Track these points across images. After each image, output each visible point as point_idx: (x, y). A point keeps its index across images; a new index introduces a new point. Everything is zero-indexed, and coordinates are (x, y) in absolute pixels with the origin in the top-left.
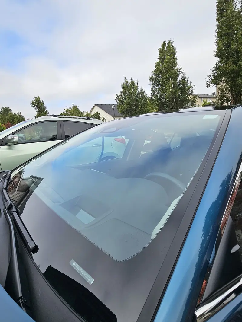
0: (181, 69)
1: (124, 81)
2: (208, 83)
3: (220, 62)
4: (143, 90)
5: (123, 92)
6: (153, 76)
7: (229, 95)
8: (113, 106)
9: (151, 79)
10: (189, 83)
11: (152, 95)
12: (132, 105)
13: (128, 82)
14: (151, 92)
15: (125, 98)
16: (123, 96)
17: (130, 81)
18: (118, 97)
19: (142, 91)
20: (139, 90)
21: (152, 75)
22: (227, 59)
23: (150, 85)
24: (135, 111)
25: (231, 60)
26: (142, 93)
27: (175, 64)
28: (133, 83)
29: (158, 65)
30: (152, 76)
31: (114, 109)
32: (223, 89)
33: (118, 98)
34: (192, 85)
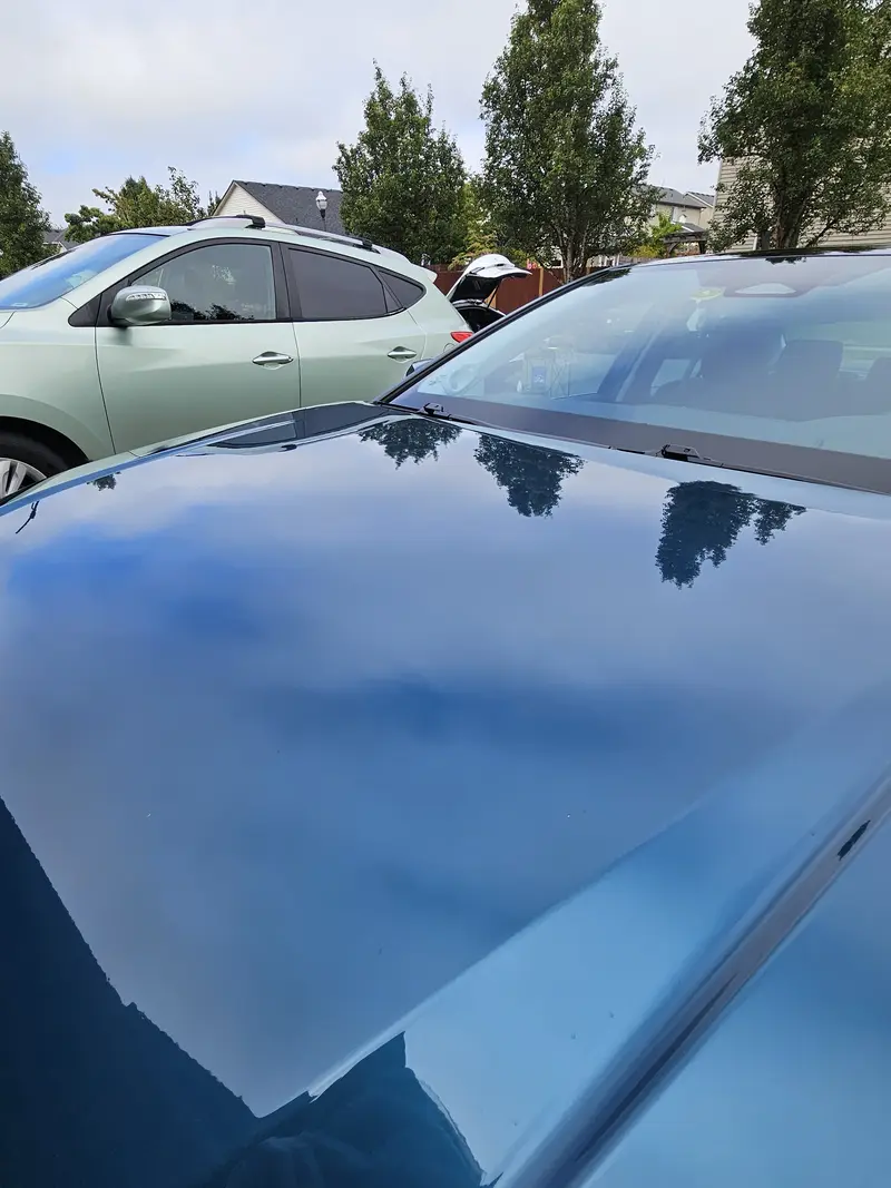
0: (614, 65)
1: (374, 88)
2: (706, 143)
3: (762, 59)
4: (450, 141)
5: (369, 140)
6: (500, 80)
7: (770, 203)
8: (321, 197)
9: (491, 93)
10: (634, 131)
11: (490, 168)
12: (406, 202)
13: (389, 96)
14: (486, 155)
15: (376, 166)
16: (369, 158)
17: (396, 92)
18: (347, 158)
19: (443, 141)
20: (435, 137)
21: (494, 73)
22: (792, 49)
23: (484, 122)
24: (415, 229)
25: (802, 54)
26: (445, 153)
27: (590, 39)
28: (410, 102)
29: (522, 30)
30: (495, 80)
31: (323, 212)
32: (752, 177)
33: (348, 162)
34: (645, 145)
